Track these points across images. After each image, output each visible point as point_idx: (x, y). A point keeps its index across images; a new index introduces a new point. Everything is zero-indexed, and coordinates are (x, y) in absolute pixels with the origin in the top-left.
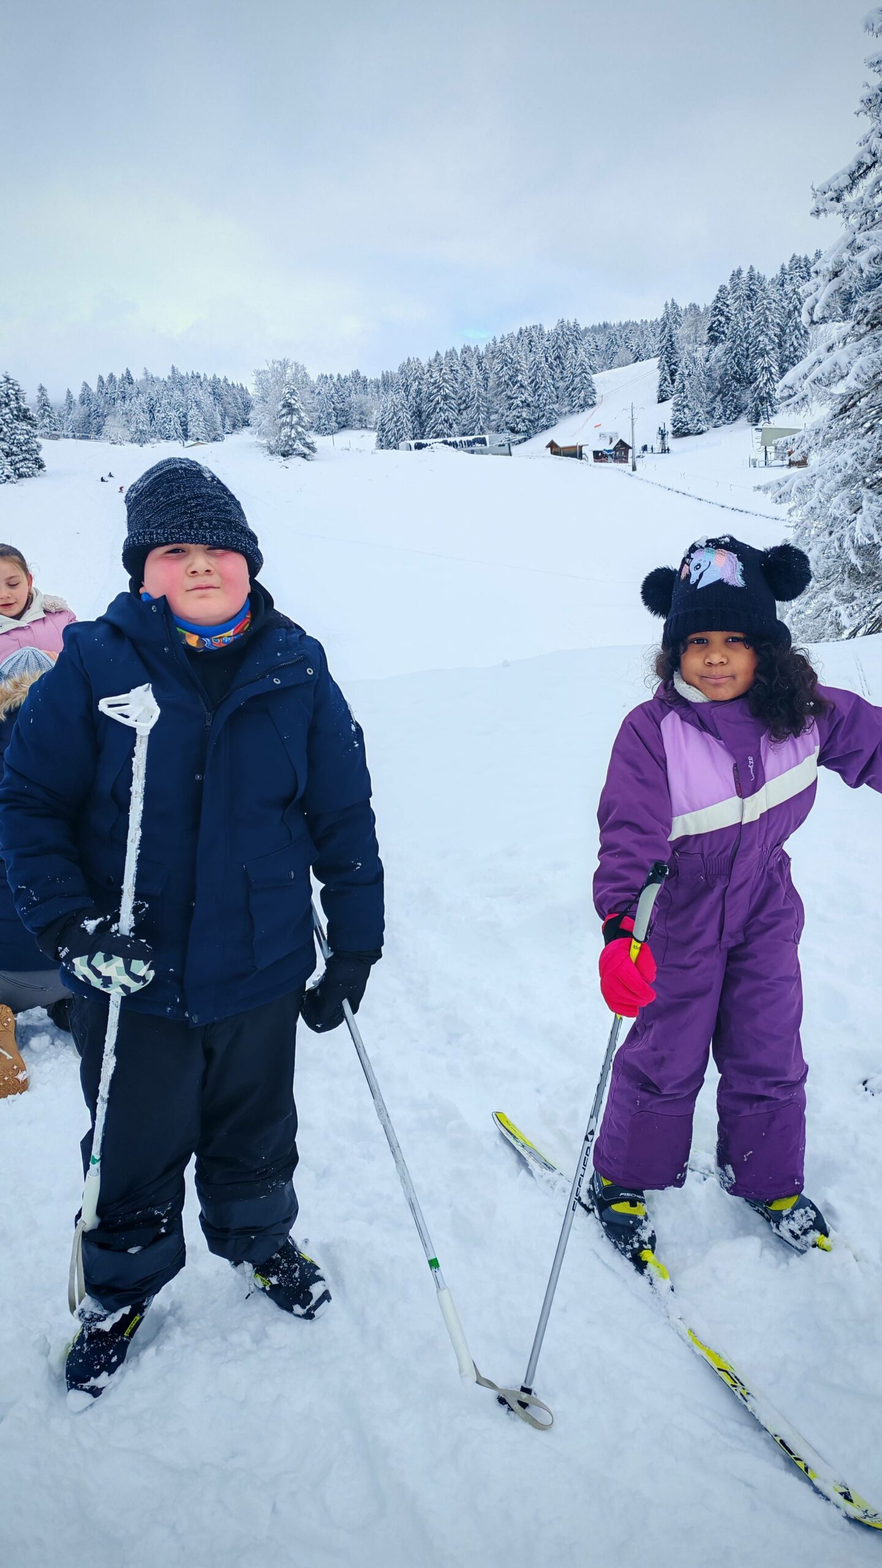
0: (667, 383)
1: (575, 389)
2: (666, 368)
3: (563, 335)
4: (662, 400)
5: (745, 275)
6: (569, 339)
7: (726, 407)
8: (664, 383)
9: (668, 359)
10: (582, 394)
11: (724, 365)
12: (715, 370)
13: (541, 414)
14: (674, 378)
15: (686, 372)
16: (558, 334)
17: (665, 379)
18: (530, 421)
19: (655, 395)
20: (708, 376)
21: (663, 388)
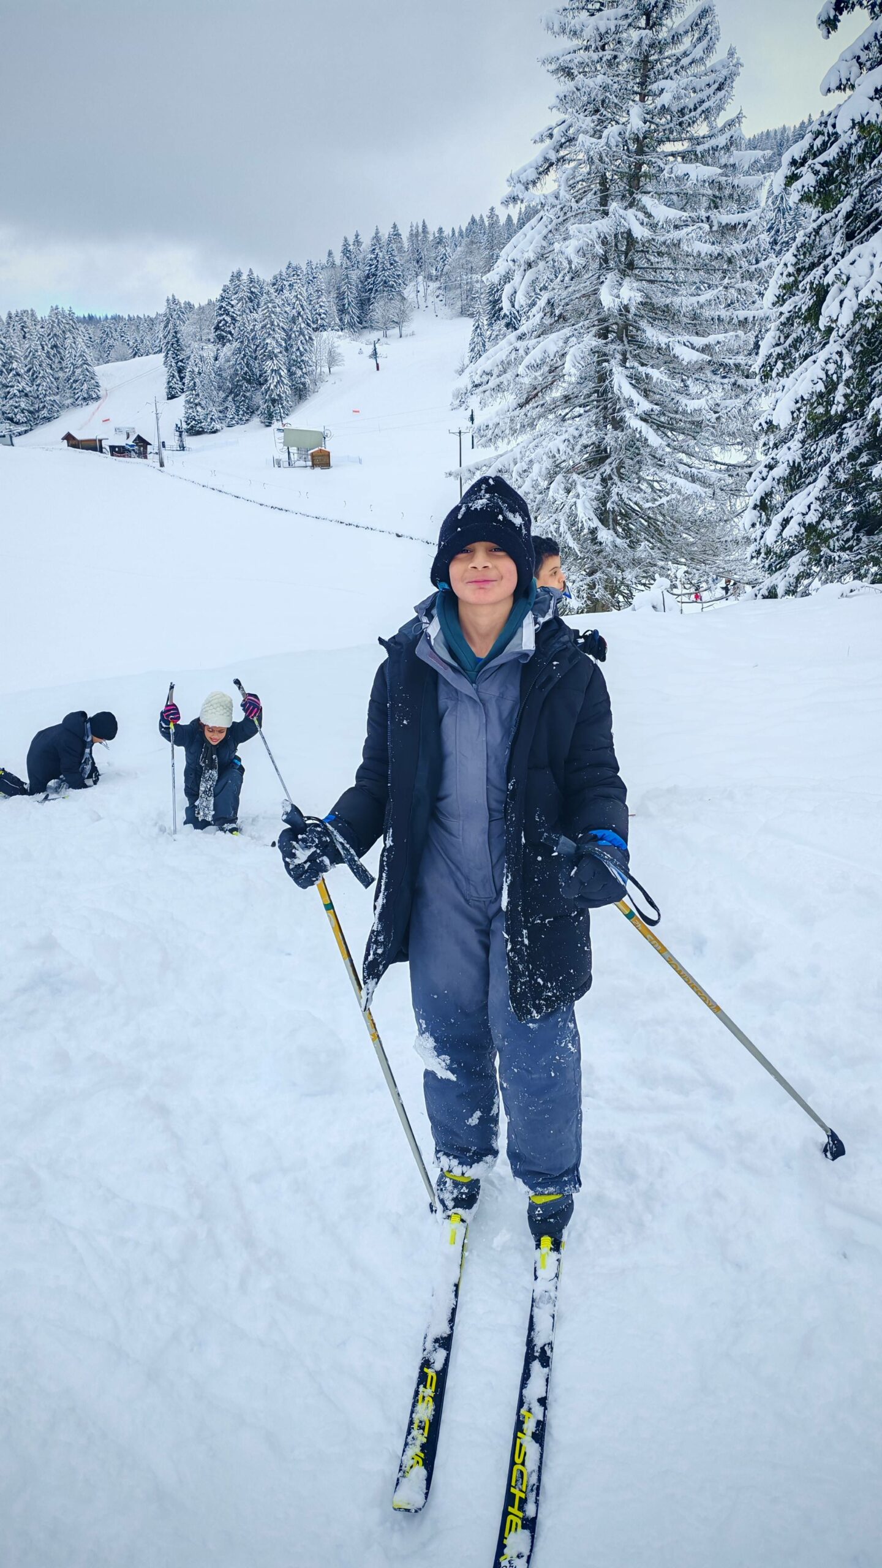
0: (175, 380)
1: (77, 381)
2: (173, 364)
3: (59, 322)
4: (171, 397)
5: (244, 277)
6: (65, 327)
7: (238, 407)
8: (172, 379)
9: (174, 356)
10: (85, 387)
11: (234, 365)
12: (225, 370)
13: (42, 405)
14: (182, 375)
15: (196, 370)
16: (53, 322)
17: (173, 376)
18: (30, 412)
19: (163, 391)
20: (219, 375)
21: (171, 384)
